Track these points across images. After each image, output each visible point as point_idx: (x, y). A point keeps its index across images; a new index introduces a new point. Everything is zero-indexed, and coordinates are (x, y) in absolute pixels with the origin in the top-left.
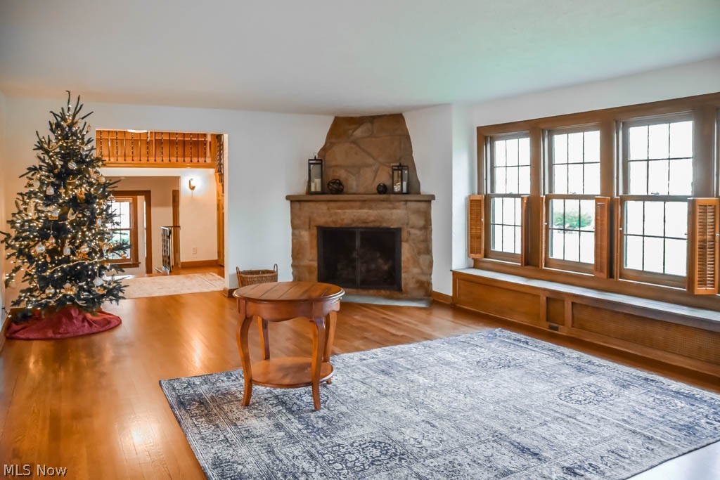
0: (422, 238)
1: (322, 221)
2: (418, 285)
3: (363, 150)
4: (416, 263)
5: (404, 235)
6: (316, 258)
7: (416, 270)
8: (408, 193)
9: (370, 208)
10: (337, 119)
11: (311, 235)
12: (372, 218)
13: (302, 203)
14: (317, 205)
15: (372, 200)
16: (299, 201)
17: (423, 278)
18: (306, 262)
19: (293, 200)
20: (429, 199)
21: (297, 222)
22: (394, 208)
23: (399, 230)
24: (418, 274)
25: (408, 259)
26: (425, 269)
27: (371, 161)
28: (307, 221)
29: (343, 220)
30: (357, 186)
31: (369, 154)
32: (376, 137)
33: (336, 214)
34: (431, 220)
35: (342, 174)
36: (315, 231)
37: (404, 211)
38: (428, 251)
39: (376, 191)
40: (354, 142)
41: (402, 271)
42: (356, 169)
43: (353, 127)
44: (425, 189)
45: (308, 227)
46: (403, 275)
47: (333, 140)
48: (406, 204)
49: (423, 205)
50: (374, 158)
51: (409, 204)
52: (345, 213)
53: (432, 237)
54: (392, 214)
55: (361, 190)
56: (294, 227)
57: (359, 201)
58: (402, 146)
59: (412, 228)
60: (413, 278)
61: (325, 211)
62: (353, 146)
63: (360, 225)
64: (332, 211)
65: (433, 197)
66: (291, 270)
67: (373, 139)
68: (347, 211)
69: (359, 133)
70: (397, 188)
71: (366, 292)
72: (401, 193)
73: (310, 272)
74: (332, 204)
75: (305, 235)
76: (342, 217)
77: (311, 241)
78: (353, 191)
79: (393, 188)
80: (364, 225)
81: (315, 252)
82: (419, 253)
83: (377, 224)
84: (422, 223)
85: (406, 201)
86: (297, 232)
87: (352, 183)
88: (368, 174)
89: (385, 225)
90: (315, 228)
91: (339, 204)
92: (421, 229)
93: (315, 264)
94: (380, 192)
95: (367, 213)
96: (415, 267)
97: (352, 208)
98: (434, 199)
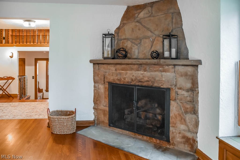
0: (189, 99)
1: (111, 78)
2: (184, 140)
3: (144, 27)
4: (183, 121)
5: (173, 94)
6: (108, 105)
7: (183, 127)
8: (177, 58)
9: (145, 70)
10: (129, 8)
11: (105, 88)
12: (146, 79)
13: (100, 65)
14: (109, 67)
15: (146, 64)
16: (98, 64)
17: (189, 135)
18: (102, 107)
19: (95, 63)
20: (196, 64)
21: (97, 78)
22: (164, 71)
23: (169, 89)
24: (184, 130)
25: (176, 116)
26: (191, 127)
27: (149, 34)
28: (103, 78)
29: (125, 79)
30: (139, 53)
31: (148, 29)
32: (153, 17)
33: (120, 74)
34: (197, 83)
35: (128, 44)
36: (107, 86)
37: (173, 74)
38: (195, 111)
39: (150, 57)
40: (138, 22)
41: (171, 125)
42: (138, 40)
43: (139, 11)
44: (193, 55)
45: (103, 82)
46: (171, 129)
47: (125, 22)
48: (174, 67)
49: (190, 69)
50: (151, 32)
51: (177, 67)
52: (127, 73)
53: (199, 99)
54: (162, 76)
55: (141, 56)
56: (95, 82)
57: (137, 64)
58: (174, 20)
59: (180, 89)
60: (179, 133)
61: (114, 71)
62: (137, 24)
63: (137, 84)
64: (118, 72)
65: (200, 62)
66: (93, 111)
67: (152, 18)
68: (129, 72)
69: (142, 14)
70: (167, 54)
71: (140, 137)
72: (170, 58)
73: (104, 114)
74: (118, 66)
75: (102, 88)
76: (125, 76)
77: (105, 92)
78: (135, 57)
79: (163, 54)
80: (140, 84)
81: (107, 100)
82: (186, 112)
83: (150, 84)
84: (189, 85)
85: (175, 65)
86: (97, 85)
87: (135, 51)
88: (147, 43)
89: (156, 85)
90: (107, 83)
91: (123, 66)
92: (188, 91)
93: (107, 109)
94: (153, 58)
95: (142, 74)
96: (182, 124)
97: (132, 69)
98: (201, 64)
